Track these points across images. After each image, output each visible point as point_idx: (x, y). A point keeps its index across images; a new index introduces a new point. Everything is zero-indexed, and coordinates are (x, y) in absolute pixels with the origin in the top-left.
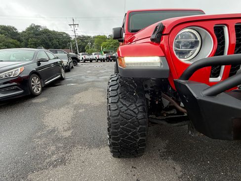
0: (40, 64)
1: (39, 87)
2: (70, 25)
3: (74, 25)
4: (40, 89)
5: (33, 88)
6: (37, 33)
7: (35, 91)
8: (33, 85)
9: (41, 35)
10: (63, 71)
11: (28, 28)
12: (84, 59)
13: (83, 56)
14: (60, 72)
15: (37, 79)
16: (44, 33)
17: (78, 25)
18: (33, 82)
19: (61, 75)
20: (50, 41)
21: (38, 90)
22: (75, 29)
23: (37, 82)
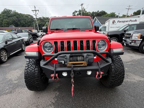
0: (7, 43)
1: (6, 57)
2: (32, 11)
3: (35, 10)
4: (6, 58)
5: (2, 58)
6: (9, 15)
7: (3, 60)
8: (2, 56)
9: (12, 17)
10: (24, 45)
11: (2, 12)
12: (42, 35)
13: (42, 33)
14: (21, 47)
15: (5, 52)
16: (14, 15)
17: (38, 10)
18: (2, 54)
19: (22, 48)
20: (19, 21)
21: (5, 59)
22: (36, 13)
23: (4, 54)
